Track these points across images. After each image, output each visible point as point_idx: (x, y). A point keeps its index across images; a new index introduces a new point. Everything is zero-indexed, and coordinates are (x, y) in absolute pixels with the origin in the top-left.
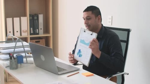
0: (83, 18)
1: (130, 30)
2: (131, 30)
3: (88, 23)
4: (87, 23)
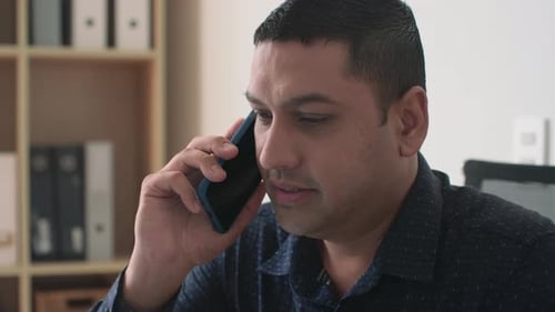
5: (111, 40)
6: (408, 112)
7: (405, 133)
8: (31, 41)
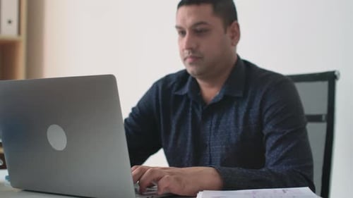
0: (177, 27)
1: (336, 73)
2: (339, 74)
3: (198, 46)
4: (194, 46)
7: (233, 38)
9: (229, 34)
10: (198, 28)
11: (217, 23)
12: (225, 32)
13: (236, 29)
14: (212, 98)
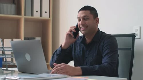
1: (135, 34)
5: (41, 15)
6: (97, 20)
7: (96, 22)
8: (25, 15)
9: (95, 21)
10: (85, 18)
11: (91, 17)
12: (94, 20)
13: (97, 19)
14: (88, 43)
